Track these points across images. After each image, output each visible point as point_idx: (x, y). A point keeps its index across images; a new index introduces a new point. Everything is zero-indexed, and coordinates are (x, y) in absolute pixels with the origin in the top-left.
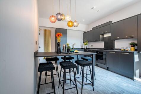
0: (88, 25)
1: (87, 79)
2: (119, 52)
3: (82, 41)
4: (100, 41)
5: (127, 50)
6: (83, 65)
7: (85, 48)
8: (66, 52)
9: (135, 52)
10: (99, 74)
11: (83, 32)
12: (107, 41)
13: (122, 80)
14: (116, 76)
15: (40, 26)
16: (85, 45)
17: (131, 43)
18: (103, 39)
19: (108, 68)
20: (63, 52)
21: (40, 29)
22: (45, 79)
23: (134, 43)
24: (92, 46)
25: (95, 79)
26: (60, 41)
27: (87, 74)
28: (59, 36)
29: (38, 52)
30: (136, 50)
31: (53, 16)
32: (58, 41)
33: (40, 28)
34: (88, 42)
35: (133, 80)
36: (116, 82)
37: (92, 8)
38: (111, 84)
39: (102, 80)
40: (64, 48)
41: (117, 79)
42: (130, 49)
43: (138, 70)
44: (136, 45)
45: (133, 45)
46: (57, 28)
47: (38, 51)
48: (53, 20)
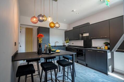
0: (70, 24)
1: (68, 78)
2: (96, 50)
3: (64, 39)
4: (79, 40)
5: (102, 49)
6: (64, 66)
7: (67, 45)
8: (48, 52)
9: (108, 51)
10: (79, 71)
11: (64, 31)
12: (86, 40)
13: (99, 76)
14: (94, 72)
15: (21, 24)
16: (67, 43)
17: (105, 42)
18: (83, 38)
19: (87, 64)
20: (44, 52)
21: (20, 27)
22: (25, 80)
23: (107, 43)
24: (73, 44)
25: (75, 76)
26: (41, 42)
27: (68, 73)
28: (40, 37)
29: (18, 53)
30: (109, 49)
31: (34, 17)
32: (39, 42)
33: (22, 26)
34: (69, 40)
35: (107, 75)
36: (93, 77)
37: (73, 11)
38: (90, 80)
39: (82, 76)
40: (46, 49)
41: (94, 75)
42: (104, 48)
43: (111, 66)
44: (109, 44)
45: (106, 44)
46: (39, 27)
47: (17, 51)
48: (34, 21)
